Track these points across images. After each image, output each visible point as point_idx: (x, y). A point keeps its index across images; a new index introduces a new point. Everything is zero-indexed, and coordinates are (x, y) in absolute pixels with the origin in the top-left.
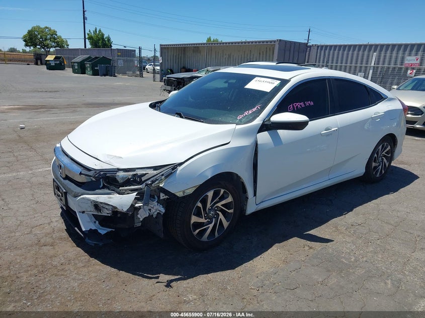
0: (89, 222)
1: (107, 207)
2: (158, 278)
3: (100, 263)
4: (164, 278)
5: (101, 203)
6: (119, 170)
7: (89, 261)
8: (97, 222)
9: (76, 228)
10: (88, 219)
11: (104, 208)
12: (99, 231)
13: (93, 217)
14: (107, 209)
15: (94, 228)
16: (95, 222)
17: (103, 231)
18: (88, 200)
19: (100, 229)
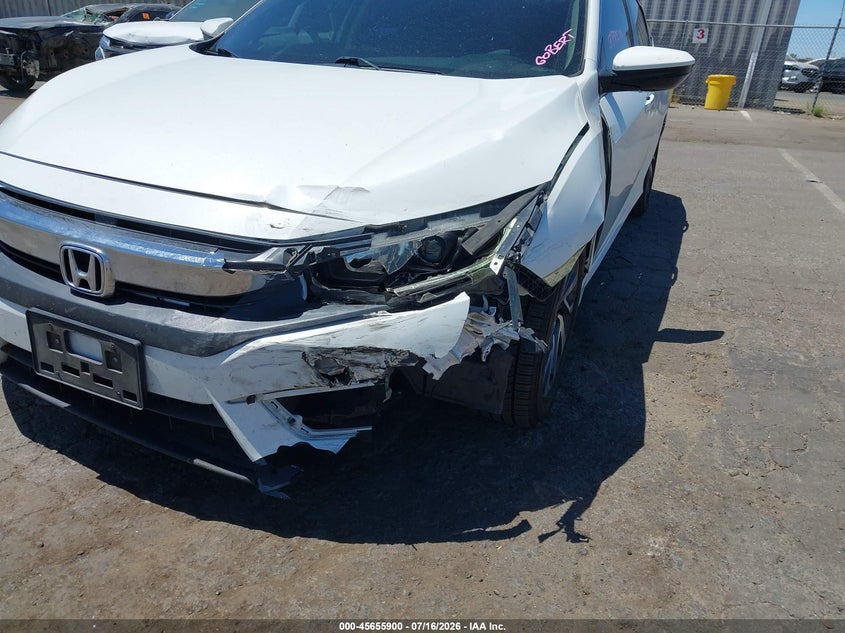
0: (273, 426)
1: (370, 359)
2: (525, 526)
3: (332, 544)
4: (544, 518)
5: (348, 350)
6: (370, 231)
7: (293, 550)
8: (299, 419)
9: (197, 461)
10: (266, 417)
11: (357, 364)
12: (317, 445)
13: (280, 407)
14: (367, 366)
15: (291, 440)
16: (292, 422)
17: (332, 442)
18: (289, 350)
19: (315, 438)
